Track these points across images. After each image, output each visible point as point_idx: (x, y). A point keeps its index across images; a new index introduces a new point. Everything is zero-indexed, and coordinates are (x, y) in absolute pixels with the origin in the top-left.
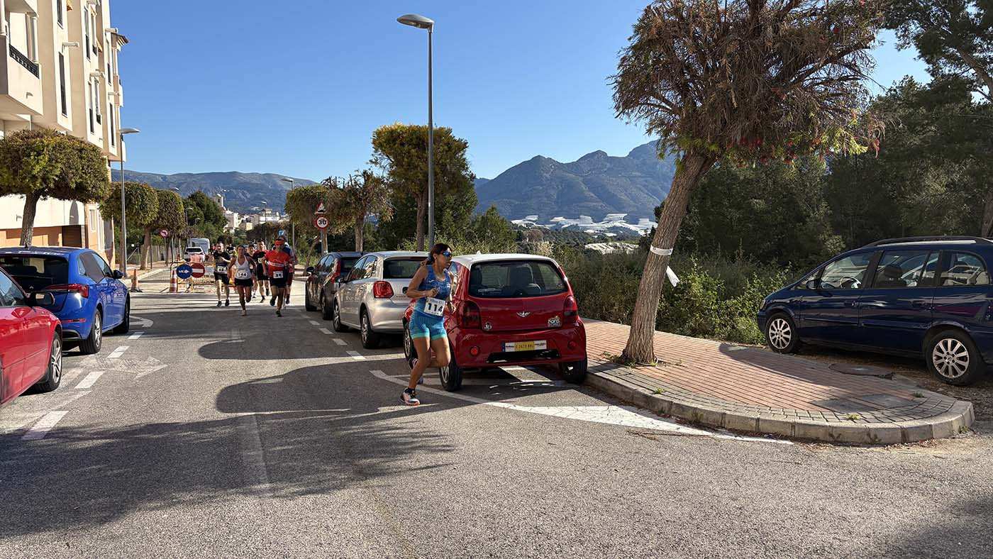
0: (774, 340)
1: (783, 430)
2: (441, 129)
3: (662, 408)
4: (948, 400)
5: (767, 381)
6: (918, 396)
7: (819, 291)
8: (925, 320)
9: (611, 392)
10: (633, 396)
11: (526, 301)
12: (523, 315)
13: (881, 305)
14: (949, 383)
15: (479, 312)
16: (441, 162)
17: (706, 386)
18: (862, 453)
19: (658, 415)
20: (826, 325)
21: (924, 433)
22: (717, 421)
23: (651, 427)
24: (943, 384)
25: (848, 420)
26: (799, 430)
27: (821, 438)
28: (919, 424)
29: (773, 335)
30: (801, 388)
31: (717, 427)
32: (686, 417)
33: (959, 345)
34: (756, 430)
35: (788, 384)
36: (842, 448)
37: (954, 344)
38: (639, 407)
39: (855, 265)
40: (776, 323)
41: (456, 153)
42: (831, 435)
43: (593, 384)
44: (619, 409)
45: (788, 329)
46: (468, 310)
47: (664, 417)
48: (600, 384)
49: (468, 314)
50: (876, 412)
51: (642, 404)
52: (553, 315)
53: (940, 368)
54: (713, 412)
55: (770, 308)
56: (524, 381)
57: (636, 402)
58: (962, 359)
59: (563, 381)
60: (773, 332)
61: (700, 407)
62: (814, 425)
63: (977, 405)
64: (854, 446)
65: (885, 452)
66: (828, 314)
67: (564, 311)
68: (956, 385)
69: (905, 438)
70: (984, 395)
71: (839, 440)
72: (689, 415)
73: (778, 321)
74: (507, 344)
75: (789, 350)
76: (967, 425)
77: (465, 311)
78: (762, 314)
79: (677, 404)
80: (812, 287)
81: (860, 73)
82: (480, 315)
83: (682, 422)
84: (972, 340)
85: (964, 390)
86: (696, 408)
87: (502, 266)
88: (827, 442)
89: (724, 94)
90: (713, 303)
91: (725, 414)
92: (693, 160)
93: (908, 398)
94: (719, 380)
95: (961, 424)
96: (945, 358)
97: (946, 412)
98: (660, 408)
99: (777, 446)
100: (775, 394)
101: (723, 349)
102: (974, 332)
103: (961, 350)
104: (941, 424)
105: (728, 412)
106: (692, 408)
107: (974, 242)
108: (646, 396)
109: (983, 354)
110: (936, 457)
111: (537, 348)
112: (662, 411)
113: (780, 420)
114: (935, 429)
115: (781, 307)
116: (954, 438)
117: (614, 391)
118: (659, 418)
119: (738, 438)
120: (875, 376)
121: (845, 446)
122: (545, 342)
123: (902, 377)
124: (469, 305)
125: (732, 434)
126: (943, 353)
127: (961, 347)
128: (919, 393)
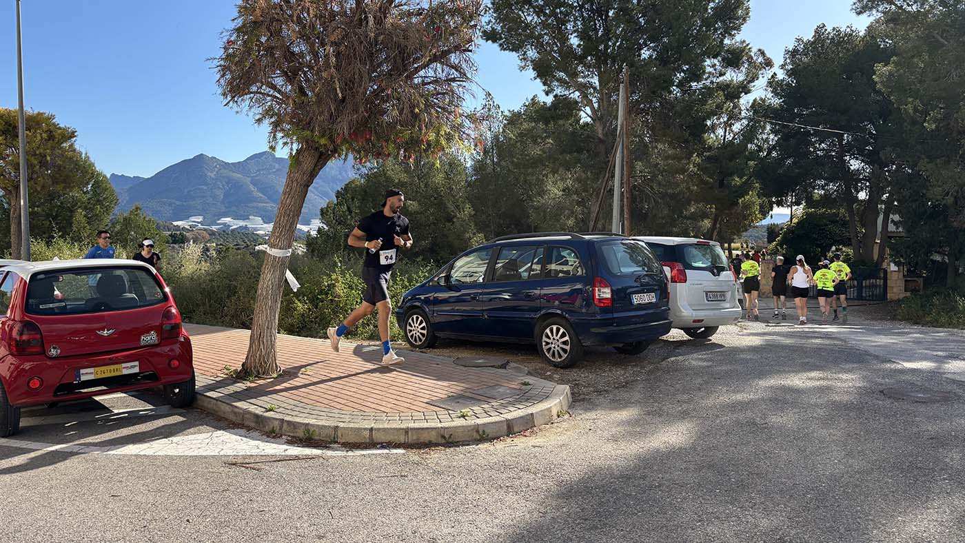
0: (412, 336)
1: (396, 437)
2: (39, 114)
3: (273, 427)
4: (549, 384)
5: (391, 383)
6: (526, 384)
7: (450, 287)
8: (537, 310)
9: (219, 413)
10: (243, 416)
11: (109, 315)
12: (105, 333)
13: (507, 297)
14: (556, 365)
15: (41, 334)
16: (37, 152)
17: (326, 396)
18: (470, 452)
19: (268, 437)
20: (457, 318)
21: (527, 423)
22: (330, 436)
23: (255, 452)
24: (551, 368)
25: (459, 417)
26: (412, 435)
27: (434, 441)
28: (522, 414)
29: (411, 331)
30: (422, 387)
31: (330, 443)
32: (298, 435)
33: (562, 330)
34: (369, 442)
35: (410, 384)
36: (452, 449)
37: (558, 330)
38: (249, 429)
39: (482, 260)
40: (413, 320)
41: (60, 143)
42: (443, 437)
43: (202, 406)
44: (226, 433)
45: (424, 324)
46: (26, 332)
47: (274, 437)
48: (209, 406)
49: (25, 337)
50: (486, 406)
51: (253, 425)
52: (148, 332)
53: (548, 353)
54: (325, 427)
55: (408, 304)
56: (116, 411)
57: (247, 423)
58: (564, 343)
59: (167, 407)
60: (410, 328)
61: (312, 421)
62: (427, 428)
63: (575, 386)
64: (463, 445)
65: (492, 448)
66: (461, 308)
67: (162, 324)
68: (562, 368)
69: (511, 429)
70: (582, 375)
71: (450, 440)
72: (300, 433)
73: (415, 317)
74: (82, 371)
75: (426, 345)
76: (565, 408)
77: (21, 334)
78: (401, 311)
79: (289, 422)
80: (442, 283)
81: (465, 75)
82: (42, 338)
83: (294, 441)
84: (571, 326)
85: (567, 372)
86: (309, 424)
87: (77, 274)
88: (437, 445)
89: (329, 83)
90: (357, 302)
91: (337, 427)
92: (306, 153)
93: (518, 387)
94: (341, 386)
95: (559, 408)
96: (552, 343)
97: (547, 397)
98: (271, 427)
99: (387, 457)
100: (395, 397)
101: (358, 352)
102: (572, 319)
103: (563, 335)
104: (541, 411)
105: (341, 425)
106: (303, 424)
107: (570, 237)
108: (257, 416)
109: (580, 338)
110: (534, 447)
111: (125, 372)
112: (273, 431)
113: (394, 426)
114: (536, 417)
115: (417, 304)
116: (552, 423)
117: (224, 413)
118: (269, 439)
119: (350, 453)
120: (491, 366)
121: (456, 446)
122: (137, 363)
123: (515, 365)
124: (27, 326)
125: (343, 449)
126: (549, 338)
127: (563, 332)
128: (527, 381)
